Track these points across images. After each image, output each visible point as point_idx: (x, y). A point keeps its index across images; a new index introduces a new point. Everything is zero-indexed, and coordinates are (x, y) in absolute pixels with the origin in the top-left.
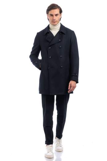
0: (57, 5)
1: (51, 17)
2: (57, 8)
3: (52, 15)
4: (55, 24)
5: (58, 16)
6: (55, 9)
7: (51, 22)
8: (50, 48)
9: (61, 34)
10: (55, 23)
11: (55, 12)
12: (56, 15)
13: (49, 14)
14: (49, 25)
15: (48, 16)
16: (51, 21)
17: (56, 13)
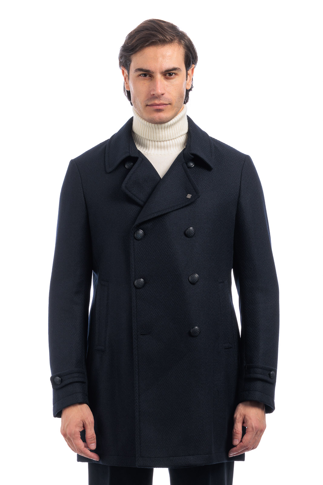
0: (173, 28)
1: (144, 85)
2: (171, 41)
3: (147, 74)
4: (163, 115)
5: (178, 81)
6: (164, 42)
7: (141, 105)
8: (141, 232)
9: (192, 165)
10: (159, 111)
11: (164, 56)
12: (169, 74)
13: (133, 66)
14: (131, 121)
15: (127, 78)
16: (140, 100)
17: (168, 64)
